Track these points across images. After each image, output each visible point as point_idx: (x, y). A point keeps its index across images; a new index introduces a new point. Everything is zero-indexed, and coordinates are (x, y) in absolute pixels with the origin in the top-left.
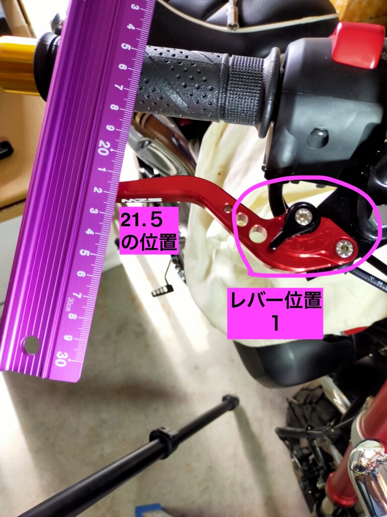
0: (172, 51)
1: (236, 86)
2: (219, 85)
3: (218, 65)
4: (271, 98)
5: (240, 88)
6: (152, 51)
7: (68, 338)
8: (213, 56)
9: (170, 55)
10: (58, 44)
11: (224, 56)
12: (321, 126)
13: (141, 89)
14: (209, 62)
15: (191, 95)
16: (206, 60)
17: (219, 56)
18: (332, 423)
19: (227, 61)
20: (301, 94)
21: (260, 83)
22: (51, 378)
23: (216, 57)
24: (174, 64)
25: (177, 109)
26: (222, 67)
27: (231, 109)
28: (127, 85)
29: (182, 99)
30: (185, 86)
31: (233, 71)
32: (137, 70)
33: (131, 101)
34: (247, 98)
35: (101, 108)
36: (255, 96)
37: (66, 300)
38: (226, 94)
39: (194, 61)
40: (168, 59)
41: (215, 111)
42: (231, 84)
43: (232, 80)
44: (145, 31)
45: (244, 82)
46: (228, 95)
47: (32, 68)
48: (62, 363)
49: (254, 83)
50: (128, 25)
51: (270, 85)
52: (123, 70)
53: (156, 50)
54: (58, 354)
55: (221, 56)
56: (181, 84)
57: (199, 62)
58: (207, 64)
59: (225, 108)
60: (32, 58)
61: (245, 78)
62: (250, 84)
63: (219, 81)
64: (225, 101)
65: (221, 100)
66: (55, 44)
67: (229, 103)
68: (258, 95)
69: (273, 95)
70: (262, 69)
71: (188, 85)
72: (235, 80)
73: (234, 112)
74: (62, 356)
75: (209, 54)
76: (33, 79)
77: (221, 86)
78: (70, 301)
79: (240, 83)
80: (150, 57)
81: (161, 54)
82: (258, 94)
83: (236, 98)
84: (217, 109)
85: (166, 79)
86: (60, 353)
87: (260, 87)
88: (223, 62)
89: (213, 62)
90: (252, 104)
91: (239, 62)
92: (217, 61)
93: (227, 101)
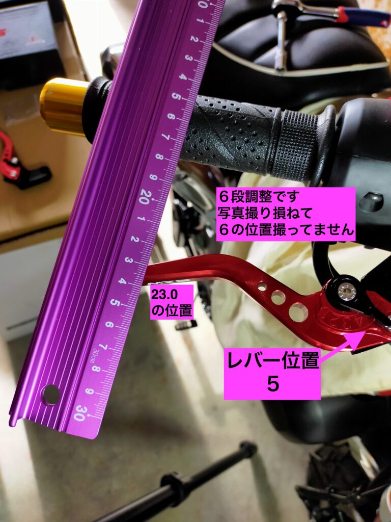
0: (223, 102)
1: (288, 142)
2: (269, 141)
3: (269, 120)
4: (323, 157)
5: (291, 145)
6: (204, 101)
7: (89, 391)
8: (265, 110)
9: (220, 107)
10: (109, 89)
11: (276, 110)
12: (376, 190)
13: (188, 139)
14: (261, 116)
15: (239, 148)
16: (258, 114)
17: (271, 111)
18: (358, 489)
19: (279, 116)
20: (357, 156)
21: (313, 141)
22: (68, 432)
23: (268, 111)
24: (224, 116)
25: (223, 160)
26: (274, 122)
27: (280, 165)
28: (174, 134)
29: (229, 152)
30: (234, 139)
31: (285, 127)
32: (185, 121)
33: (176, 151)
34: (298, 155)
35: (146, 156)
36: (306, 154)
37: (91, 351)
38: (276, 150)
39: (245, 114)
40: (219, 110)
41: (262, 165)
42: (282, 140)
43: (283, 136)
44: (197, 82)
45: (296, 138)
46: (278, 151)
47: (81, 111)
48: (81, 418)
49: (306, 140)
50: (181, 75)
51: (323, 144)
52: (172, 119)
53: (206, 100)
54: (77, 408)
55: (273, 111)
56: (229, 137)
57: (249, 115)
58: (258, 118)
59: (273, 163)
60: (82, 101)
61: (297, 135)
62: (302, 141)
63: (270, 137)
64: (274, 156)
65: (270, 155)
66: (105, 88)
67: (278, 159)
68: (310, 153)
69: (326, 155)
70: (316, 126)
71: (236, 138)
72: (286, 137)
73: (283, 168)
74: (82, 410)
75: (260, 108)
76: (81, 121)
77: (271, 141)
78: (95, 352)
79: (292, 140)
80: (200, 107)
81: (211, 105)
82: (310, 151)
83: (286, 154)
84: (264, 164)
85: (214, 131)
86: (80, 406)
87: (312, 144)
88: (275, 117)
89: (264, 116)
90: (303, 162)
91: (292, 118)
92: (269, 115)
93: (276, 157)
